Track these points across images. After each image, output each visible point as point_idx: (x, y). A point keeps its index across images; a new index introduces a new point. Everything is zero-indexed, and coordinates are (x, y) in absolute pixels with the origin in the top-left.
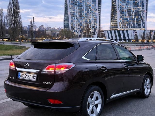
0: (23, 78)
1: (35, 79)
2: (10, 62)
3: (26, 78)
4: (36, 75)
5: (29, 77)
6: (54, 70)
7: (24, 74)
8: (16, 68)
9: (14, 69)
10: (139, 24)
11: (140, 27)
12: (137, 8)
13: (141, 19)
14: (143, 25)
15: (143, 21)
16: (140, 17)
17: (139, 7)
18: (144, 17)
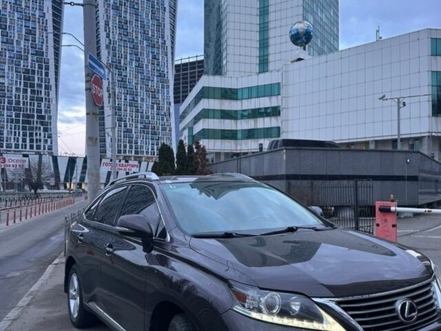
10: (35, 138)
11: (38, 147)
12: (29, 90)
13: (42, 123)
14: (46, 141)
15: (46, 130)
16: (38, 117)
17: (36, 88)
18: (50, 118)
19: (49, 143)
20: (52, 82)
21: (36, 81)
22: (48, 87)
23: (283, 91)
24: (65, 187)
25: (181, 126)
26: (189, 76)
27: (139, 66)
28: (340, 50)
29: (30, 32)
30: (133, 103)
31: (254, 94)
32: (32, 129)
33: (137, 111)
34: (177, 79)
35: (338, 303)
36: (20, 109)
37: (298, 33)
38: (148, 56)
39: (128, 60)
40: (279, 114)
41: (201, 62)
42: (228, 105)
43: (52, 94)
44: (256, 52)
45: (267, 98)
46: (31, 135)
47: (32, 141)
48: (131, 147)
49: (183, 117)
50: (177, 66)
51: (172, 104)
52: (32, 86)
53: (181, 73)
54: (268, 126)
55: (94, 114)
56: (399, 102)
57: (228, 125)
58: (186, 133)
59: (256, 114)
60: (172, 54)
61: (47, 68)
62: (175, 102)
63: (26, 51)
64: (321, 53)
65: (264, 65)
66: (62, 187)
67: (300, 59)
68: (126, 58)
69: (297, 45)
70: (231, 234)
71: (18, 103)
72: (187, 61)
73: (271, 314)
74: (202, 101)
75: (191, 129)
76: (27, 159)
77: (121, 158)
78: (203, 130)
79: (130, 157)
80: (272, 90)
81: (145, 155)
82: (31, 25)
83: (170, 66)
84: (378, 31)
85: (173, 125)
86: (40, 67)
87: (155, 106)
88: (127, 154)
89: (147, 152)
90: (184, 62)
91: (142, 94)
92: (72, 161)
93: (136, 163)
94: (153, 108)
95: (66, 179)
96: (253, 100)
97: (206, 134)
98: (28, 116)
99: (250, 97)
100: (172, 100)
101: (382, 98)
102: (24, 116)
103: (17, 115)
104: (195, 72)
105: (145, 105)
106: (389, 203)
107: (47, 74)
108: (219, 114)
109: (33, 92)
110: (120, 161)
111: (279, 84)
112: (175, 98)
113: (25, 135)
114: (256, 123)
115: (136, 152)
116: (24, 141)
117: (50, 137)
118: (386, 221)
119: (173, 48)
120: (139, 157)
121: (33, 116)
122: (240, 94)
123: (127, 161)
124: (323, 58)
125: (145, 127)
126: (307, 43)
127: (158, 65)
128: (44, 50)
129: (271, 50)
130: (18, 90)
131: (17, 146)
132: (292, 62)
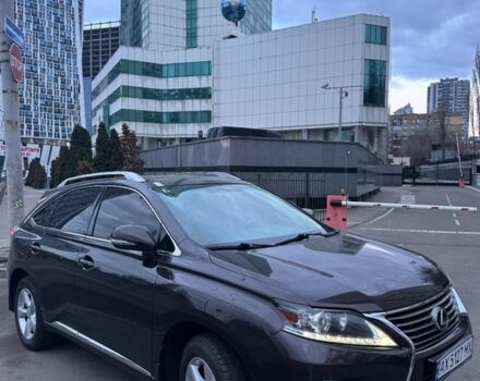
23: (214, 71)
25: (95, 104)
26: (100, 45)
27: (39, 30)
28: (273, 29)
30: (31, 73)
31: (182, 71)
33: (36, 84)
34: (86, 47)
35: (387, 317)
37: (230, 7)
38: (50, 18)
39: (24, 21)
40: (210, 96)
41: (116, 29)
42: (151, 83)
44: (183, 24)
45: (196, 78)
48: (29, 127)
49: (96, 93)
50: (85, 32)
51: (81, 77)
53: (91, 40)
54: (197, 109)
55: (13, 92)
56: (341, 92)
57: (152, 106)
58: (100, 113)
59: (184, 94)
60: (80, 17)
62: (84, 75)
64: (253, 31)
65: (191, 38)
67: (232, 37)
68: (21, 18)
69: (229, 20)
70: (248, 245)
72: (98, 27)
73: (322, 332)
74: (120, 76)
75: (107, 109)
78: (122, 110)
79: (28, 139)
80: (202, 69)
81: (47, 137)
83: (77, 31)
84: (313, 12)
85: (82, 103)
87: (59, 78)
88: (25, 136)
89: (50, 134)
90: (94, 27)
91: (42, 63)
93: (37, 146)
94: (56, 81)
96: (180, 78)
97: (124, 115)
99: (176, 76)
100: (80, 72)
101: (325, 87)
104: (107, 41)
105: (47, 77)
106: (340, 197)
108: (140, 93)
111: (209, 62)
112: (84, 70)
114: (183, 105)
115: (36, 134)
118: (336, 215)
119: (80, 10)
120: (40, 140)
122: (165, 70)
123: (24, 144)
124: (257, 37)
125: (46, 104)
126: (239, 19)
127: (62, 29)
129: (200, 22)
132: (224, 38)
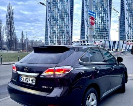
0: (23, 81)
1: (34, 83)
2: (13, 66)
3: (26, 82)
4: (35, 79)
5: (28, 81)
6: (53, 74)
7: (24, 78)
8: (17, 71)
9: (16, 73)
10: (104, 36)
11: (105, 39)
12: (102, 22)
13: (106, 32)
14: (107, 37)
15: (107, 33)
16: (105, 30)
17: (104, 22)
18: (108, 30)
19: (108, 37)
20: (109, 19)
21: (104, 19)
22: (107, 21)
24: (112, 50)
29: (103, 5)
32: (103, 33)
36: (100, 28)
43: (109, 22)
46: (103, 35)
47: (103, 37)
52: (103, 21)
61: (107, 15)
63: (102, 11)
66: (111, 50)
71: (99, 26)
76: (101, 42)
77: (131, 41)
82: (103, 3)
86: (105, 15)
92: (115, 42)
95: (113, 48)
98: (102, 30)
102: (101, 30)
103: (99, 30)
107: (107, 17)
109: (103, 23)
110: (130, 42)
113: (101, 35)
116: (101, 37)
117: (108, 35)
121: (103, 30)
128: (107, 10)
130: (99, 23)
131: (99, 39)
